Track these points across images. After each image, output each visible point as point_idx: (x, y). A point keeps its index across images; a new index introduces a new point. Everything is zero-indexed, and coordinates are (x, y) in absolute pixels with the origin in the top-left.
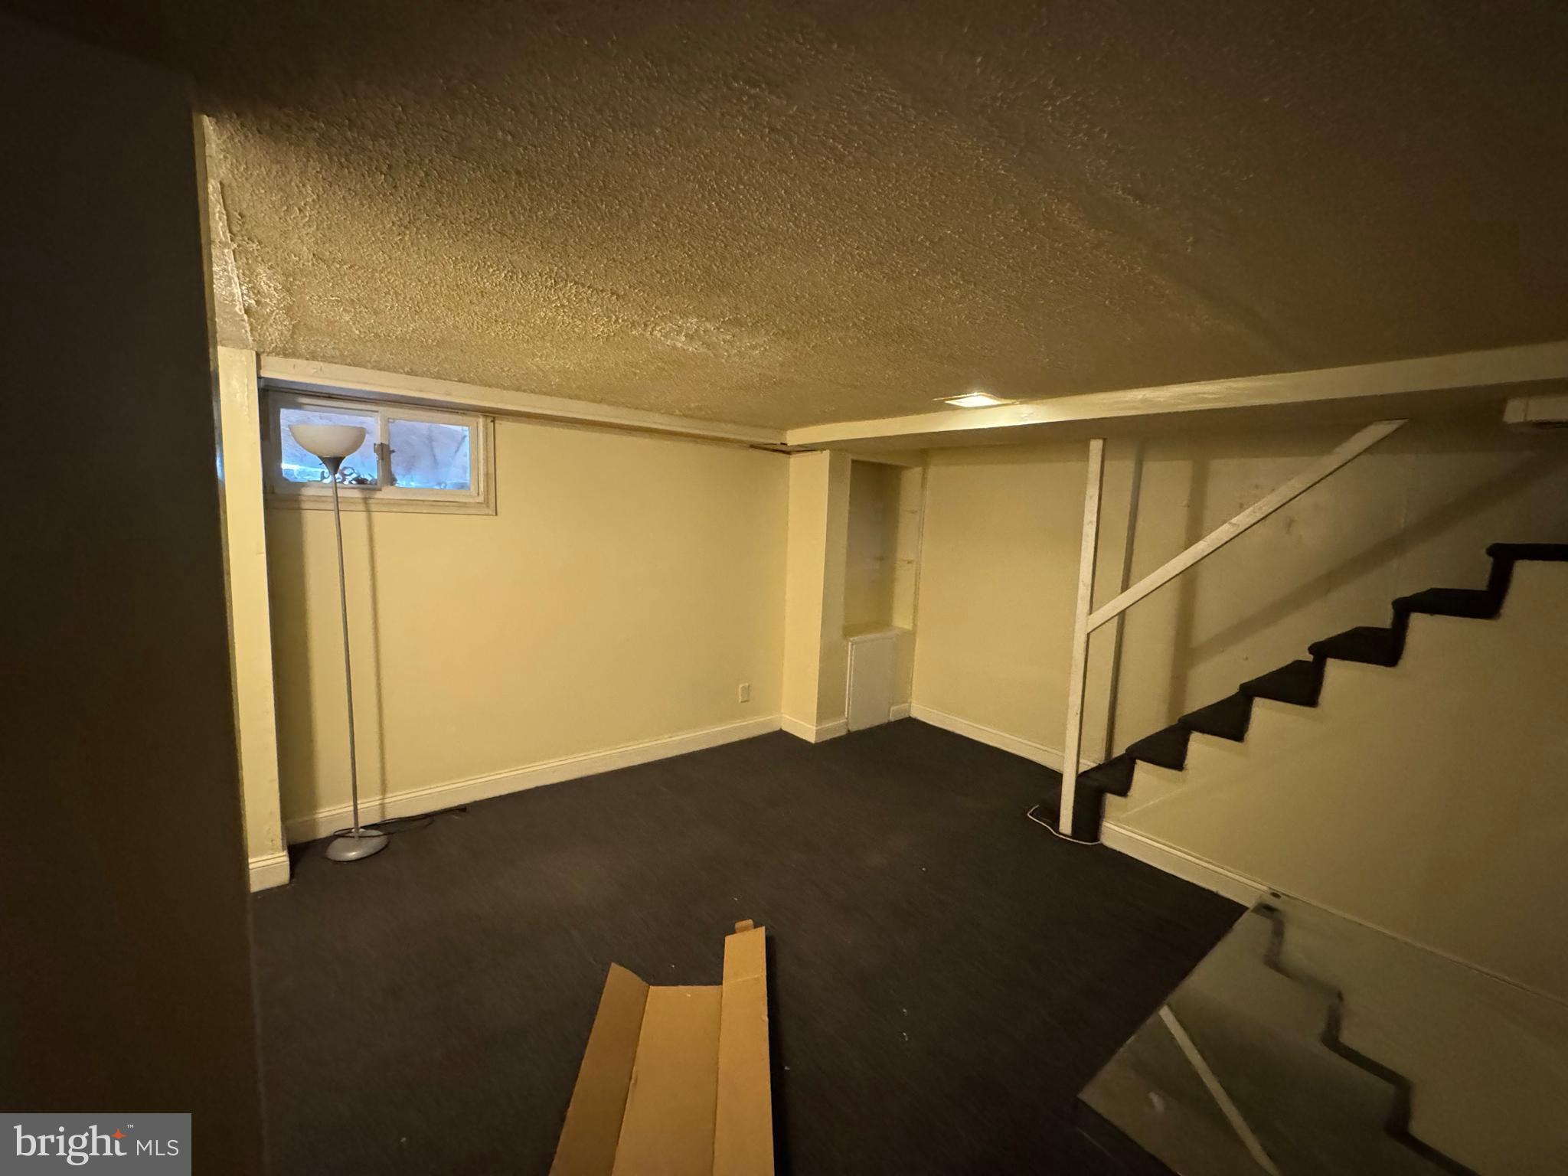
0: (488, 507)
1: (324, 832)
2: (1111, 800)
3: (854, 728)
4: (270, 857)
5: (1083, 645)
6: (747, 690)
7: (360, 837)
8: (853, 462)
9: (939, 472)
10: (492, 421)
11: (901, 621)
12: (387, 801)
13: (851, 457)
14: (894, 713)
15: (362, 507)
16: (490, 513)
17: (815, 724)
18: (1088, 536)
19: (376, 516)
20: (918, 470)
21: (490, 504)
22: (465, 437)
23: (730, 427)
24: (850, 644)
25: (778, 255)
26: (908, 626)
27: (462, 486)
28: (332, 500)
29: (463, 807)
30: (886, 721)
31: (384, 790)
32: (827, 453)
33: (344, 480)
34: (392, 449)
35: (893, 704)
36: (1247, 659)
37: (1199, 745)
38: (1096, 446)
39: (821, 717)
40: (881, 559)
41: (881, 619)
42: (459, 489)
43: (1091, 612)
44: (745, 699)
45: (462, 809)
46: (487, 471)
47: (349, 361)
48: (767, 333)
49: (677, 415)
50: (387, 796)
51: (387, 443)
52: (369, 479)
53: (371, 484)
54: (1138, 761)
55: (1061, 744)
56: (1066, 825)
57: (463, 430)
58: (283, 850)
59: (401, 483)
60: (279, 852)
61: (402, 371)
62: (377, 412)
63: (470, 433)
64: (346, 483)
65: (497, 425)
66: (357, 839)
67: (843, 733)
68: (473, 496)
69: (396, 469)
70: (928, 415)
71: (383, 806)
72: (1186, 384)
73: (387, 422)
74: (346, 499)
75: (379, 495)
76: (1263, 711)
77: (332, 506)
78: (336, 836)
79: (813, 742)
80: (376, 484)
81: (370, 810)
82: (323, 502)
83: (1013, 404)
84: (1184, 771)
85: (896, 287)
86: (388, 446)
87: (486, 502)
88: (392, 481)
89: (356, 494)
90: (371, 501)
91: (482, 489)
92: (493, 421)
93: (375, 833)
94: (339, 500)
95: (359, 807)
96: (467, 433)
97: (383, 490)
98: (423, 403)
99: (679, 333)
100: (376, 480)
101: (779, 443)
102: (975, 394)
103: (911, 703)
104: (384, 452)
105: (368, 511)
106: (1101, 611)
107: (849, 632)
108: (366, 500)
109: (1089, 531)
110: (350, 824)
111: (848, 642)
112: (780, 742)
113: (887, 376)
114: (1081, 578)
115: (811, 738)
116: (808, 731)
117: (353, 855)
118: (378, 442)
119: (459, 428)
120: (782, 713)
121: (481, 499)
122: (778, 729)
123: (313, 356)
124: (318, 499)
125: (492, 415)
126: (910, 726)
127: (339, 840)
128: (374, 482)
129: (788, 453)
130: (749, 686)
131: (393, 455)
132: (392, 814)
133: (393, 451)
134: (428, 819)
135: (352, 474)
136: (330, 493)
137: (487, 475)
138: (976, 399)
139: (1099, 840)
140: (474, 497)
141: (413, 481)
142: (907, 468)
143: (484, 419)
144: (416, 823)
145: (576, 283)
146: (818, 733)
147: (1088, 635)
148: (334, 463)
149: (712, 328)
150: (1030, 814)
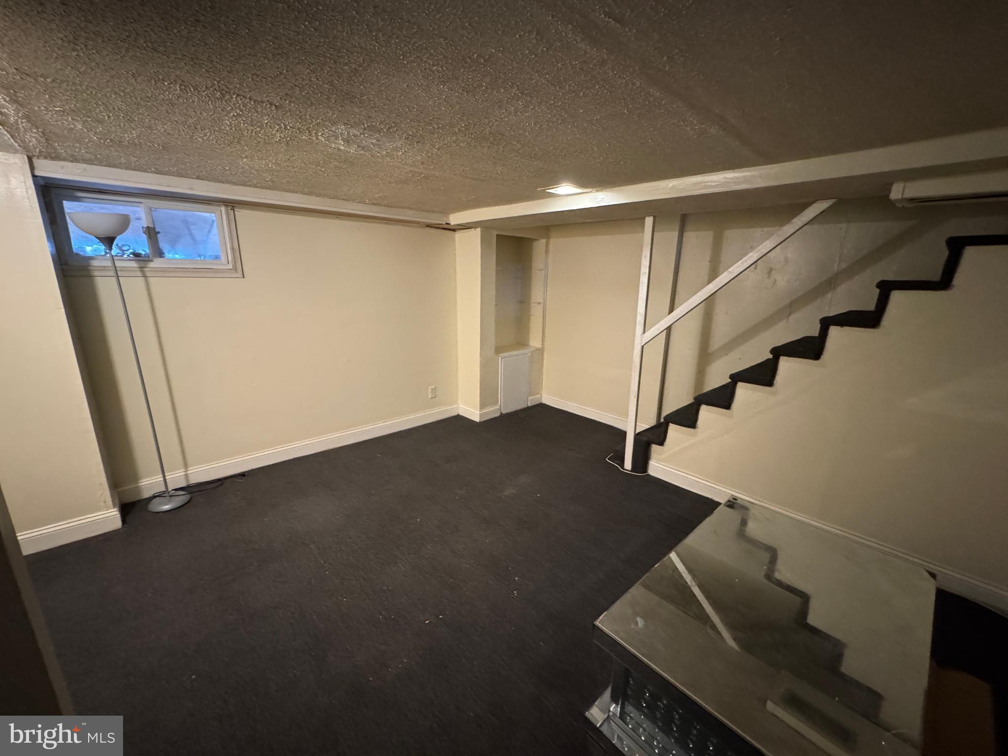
0: (236, 272)
1: (146, 494)
2: (655, 448)
3: (504, 412)
4: (106, 512)
5: (640, 353)
6: (434, 390)
7: (170, 496)
8: (498, 236)
9: (558, 242)
10: (231, 209)
11: (535, 342)
12: (188, 472)
13: (495, 233)
14: (531, 401)
15: (139, 274)
16: (239, 276)
17: (479, 409)
18: (643, 283)
19: (151, 280)
20: (543, 241)
21: (238, 268)
22: (213, 221)
23: (411, 212)
24: (500, 358)
25: (379, 71)
26: (539, 346)
27: (217, 258)
28: (111, 269)
29: (242, 473)
30: (526, 406)
31: (186, 466)
32: (479, 230)
33: (124, 254)
34: (157, 230)
35: (530, 396)
36: (740, 359)
37: (706, 413)
38: (649, 221)
39: (483, 406)
40: (521, 302)
41: (521, 342)
42: (214, 259)
43: (644, 332)
44: (433, 396)
45: (243, 475)
46: (233, 247)
47: (105, 163)
48: (401, 138)
49: (368, 204)
50: (189, 469)
51: (151, 226)
52: (143, 253)
53: (145, 257)
54: (670, 424)
55: (626, 415)
56: (628, 464)
57: (211, 216)
58: (114, 508)
59: (168, 255)
60: (111, 509)
61: (150, 171)
62: (141, 203)
63: (216, 218)
64: (125, 256)
65: (236, 213)
66: (168, 497)
67: (498, 415)
68: (224, 263)
69: (163, 245)
70: (538, 201)
71: (186, 476)
72: (698, 176)
73: (150, 210)
74: (124, 269)
75: (151, 265)
76: (743, 391)
77: (112, 273)
78: (154, 497)
79: (478, 421)
80: (149, 257)
81: (176, 478)
82: (107, 270)
83: (591, 192)
84: (696, 429)
85: (475, 99)
86: (154, 228)
87: (235, 269)
88: (161, 254)
89: (134, 264)
90: (146, 269)
91: (230, 259)
92: (233, 209)
93: (182, 493)
94: (117, 269)
95: (167, 478)
96: (214, 218)
97: (154, 261)
98: (174, 196)
99: (337, 138)
100: (148, 254)
101: (444, 223)
102: (564, 184)
103: (542, 394)
104: (152, 233)
105: (145, 276)
106: (652, 330)
107: (499, 350)
108: (141, 269)
109: (644, 279)
110: (163, 489)
111: (499, 357)
112: (458, 422)
113: (499, 172)
114: (638, 310)
115: (477, 419)
116: (474, 414)
117: (167, 507)
118: (145, 226)
119: (208, 215)
120: (458, 404)
121: (230, 266)
122: (457, 414)
123: (74, 159)
124: (104, 268)
125: (232, 205)
126: (542, 408)
127: (158, 498)
128: (147, 256)
129: (454, 230)
130: (436, 388)
131: (159, 235)
132: (194, 480)
133: (159, 233)
134: (220, 483)
135: (128, 250)
136: (109, 264)
137: (233, 249)
138: (565, 189)
139: (646, 472)
140: (225, 265)
141: (177, 254)
142: (536, 240)
143: (226, 208)
144: (213, 486)
145: (238, 95)
146: (481, 415)
147: (643, 347)
148: (109, 241)
149: (359, 134)
150: (608, 459)
